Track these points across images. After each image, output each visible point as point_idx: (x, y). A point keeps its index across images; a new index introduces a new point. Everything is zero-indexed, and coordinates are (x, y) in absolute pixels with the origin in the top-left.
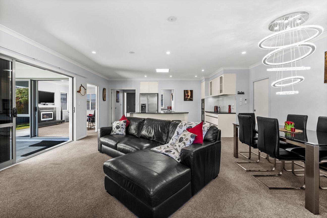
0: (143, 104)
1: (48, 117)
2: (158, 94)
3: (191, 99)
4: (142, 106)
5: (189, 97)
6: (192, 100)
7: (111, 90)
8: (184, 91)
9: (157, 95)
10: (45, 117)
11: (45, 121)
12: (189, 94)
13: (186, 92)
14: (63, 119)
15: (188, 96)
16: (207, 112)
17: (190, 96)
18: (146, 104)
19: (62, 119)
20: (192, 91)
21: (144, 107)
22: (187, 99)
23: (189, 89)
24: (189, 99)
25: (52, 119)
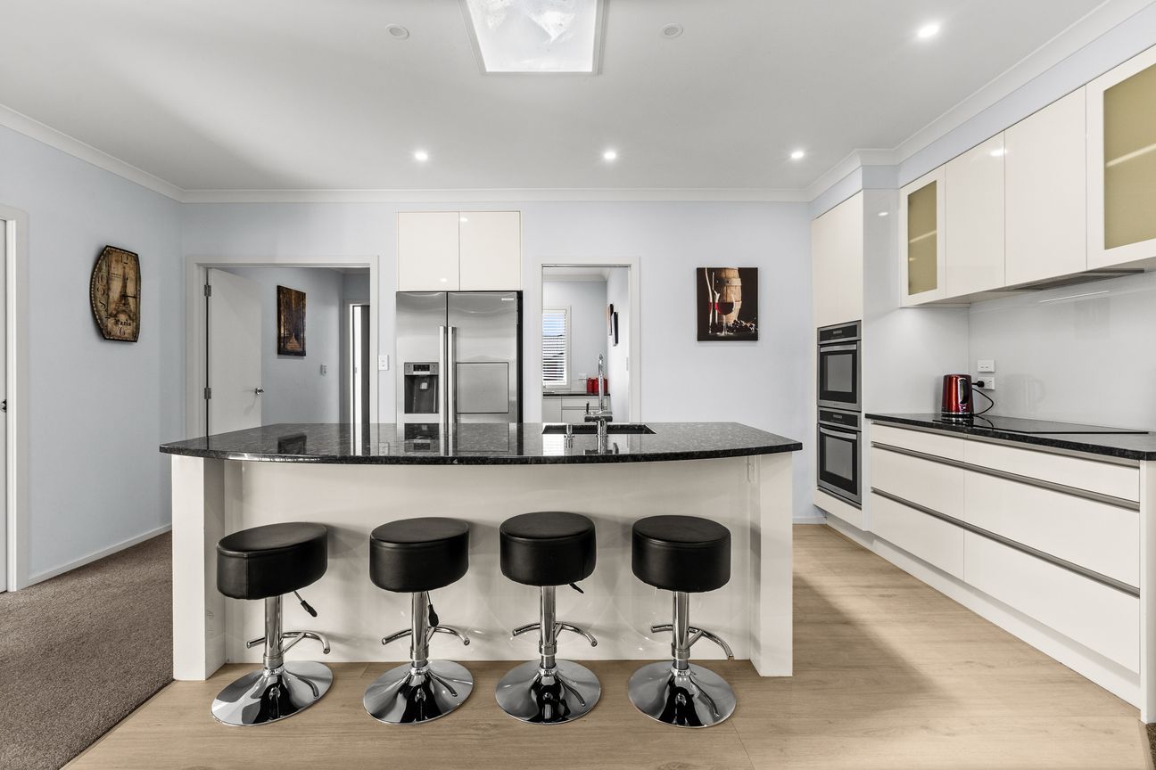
0: (418, 367)
2: (520, 294)
3: (746, 331)
4: (411, 381)
5: (732, 317)
6: (753, 337)
7: (207, 269)
8: (700, 272)
9: (513, 299)
12: (735, 295)
13: (709, 280)
15: (726, 307)
16: (877, 419)
17: (737, 306)
18: (437, 364)
20: (749, 277)
21: (424, 386)
22: (719, 327)
23: (731, 260)
24: (729, 329)
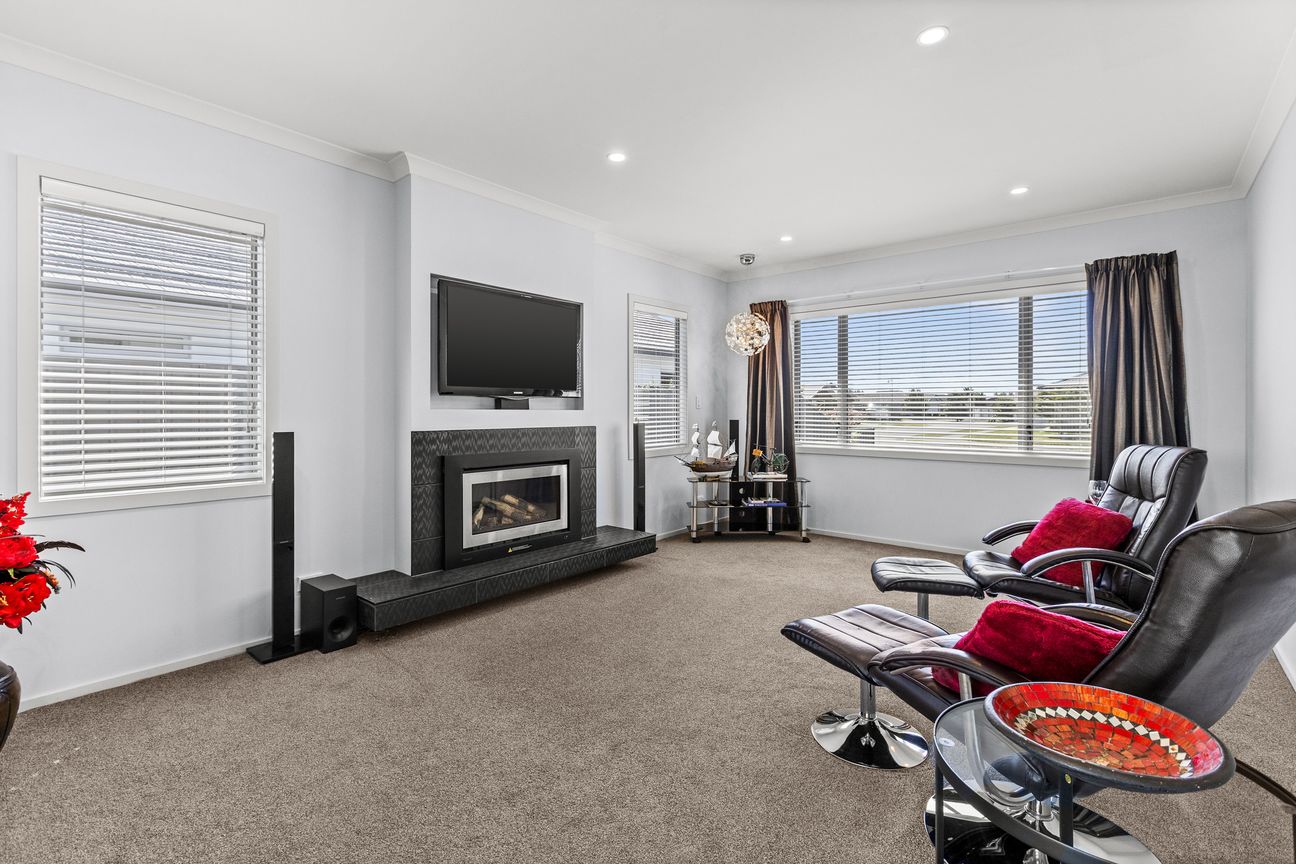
1: (531, 508)
10: (508, 510)
11: (498, 552)
14: (649, 530)
19: (640, 523)
25: (563, 523)
